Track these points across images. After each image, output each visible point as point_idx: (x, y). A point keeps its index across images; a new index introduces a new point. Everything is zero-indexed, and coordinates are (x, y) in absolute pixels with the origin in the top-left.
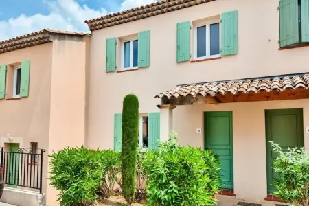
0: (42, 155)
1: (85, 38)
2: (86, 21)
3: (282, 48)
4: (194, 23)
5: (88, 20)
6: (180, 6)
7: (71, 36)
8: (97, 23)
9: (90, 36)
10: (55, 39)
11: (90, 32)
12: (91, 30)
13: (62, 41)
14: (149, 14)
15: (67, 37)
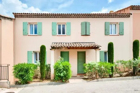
0: (8, 66)
1: (13, 20)
2: (13, 13)
3: (82, 35)
4: (58, 23)
5: (14, 13)
6: (53, 17)
7: (8, 18)
8: (19, 15)
9: (15, 19)
10: (2, 19)
11: (14, 18)
12: (15, 17)
13: (5, 20)
14: (42, 17)
15: (7, 19)
